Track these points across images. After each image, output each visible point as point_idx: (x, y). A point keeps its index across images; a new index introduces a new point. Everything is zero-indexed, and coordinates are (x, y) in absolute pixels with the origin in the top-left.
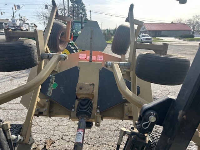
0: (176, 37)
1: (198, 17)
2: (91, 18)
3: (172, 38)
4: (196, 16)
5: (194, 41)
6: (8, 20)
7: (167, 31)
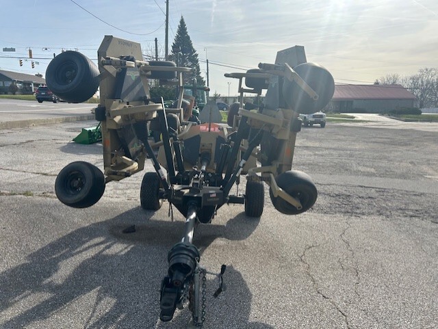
0: (382, 113)
1: (431, 70)
2: (207, 74)
3: (374, 115)
4: (427, 70)
5: (417, 121)
6: (41, 76)
7: (365, 99)
